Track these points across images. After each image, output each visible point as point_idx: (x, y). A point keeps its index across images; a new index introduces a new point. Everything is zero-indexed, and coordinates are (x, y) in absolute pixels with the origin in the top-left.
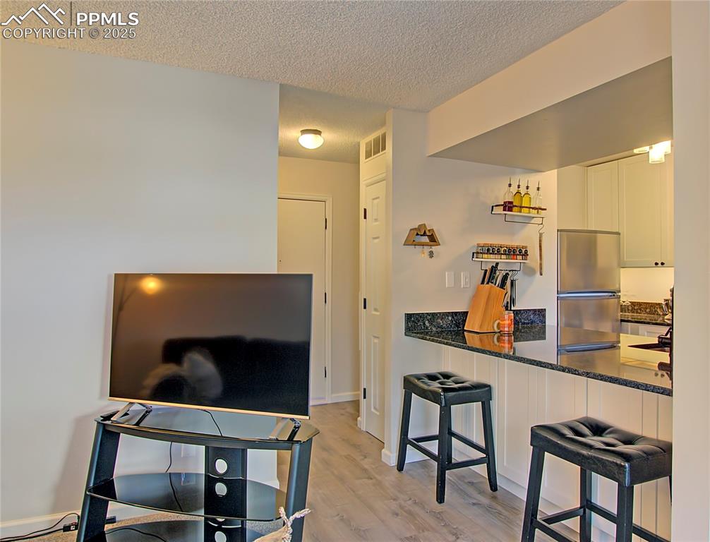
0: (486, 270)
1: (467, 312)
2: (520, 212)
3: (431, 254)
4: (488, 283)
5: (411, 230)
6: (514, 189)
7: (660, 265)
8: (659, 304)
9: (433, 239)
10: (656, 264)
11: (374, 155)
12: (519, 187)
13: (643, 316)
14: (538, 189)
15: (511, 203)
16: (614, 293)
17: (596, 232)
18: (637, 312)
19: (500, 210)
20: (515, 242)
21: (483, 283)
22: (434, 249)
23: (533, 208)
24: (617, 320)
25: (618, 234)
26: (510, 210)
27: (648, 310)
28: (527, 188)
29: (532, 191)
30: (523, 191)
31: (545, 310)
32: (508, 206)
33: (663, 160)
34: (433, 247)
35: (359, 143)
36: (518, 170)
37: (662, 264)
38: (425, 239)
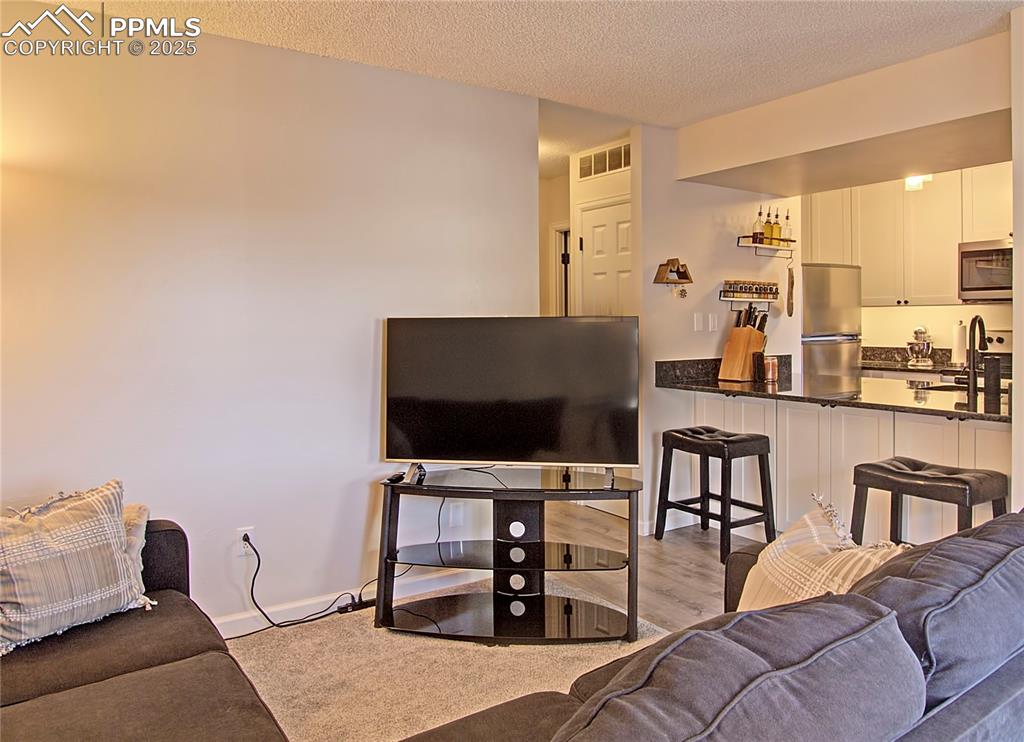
0: (741, 312)
1: (720, 360)
2: (771, 244)
3: (683, 293)
4: (745, 326)
5: (661, 265)
6: (764, 218)
7: (903, 303)
8: (905, 349)
9: (683, 275)
10: (899, 302)
11: (595, 173)
12: (769, 215)
13: (877, 363)
14: (787, 218)
15: (762, 234)
16: (854, 337)
17: (828, 266)
18: (870, 359)
19: (749, 242)
20: (763, 278)
21: (738, 324)
22: (687, 287)
23: (782, 240)
24: (857, 368)
25: (859, 268)
26: (761, 242)
27: (883, 356)
28: (777, 216)
29: (782, 220)
30: (773, 219)
31: (790, 356)
32: (757, 238)
33: (921, 188)
34: (685, 285)
35: (569, 158)
36: (763, 195)
37: (906, 302)
38: (674, 276)
